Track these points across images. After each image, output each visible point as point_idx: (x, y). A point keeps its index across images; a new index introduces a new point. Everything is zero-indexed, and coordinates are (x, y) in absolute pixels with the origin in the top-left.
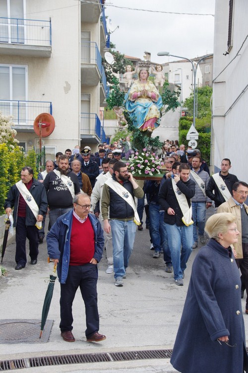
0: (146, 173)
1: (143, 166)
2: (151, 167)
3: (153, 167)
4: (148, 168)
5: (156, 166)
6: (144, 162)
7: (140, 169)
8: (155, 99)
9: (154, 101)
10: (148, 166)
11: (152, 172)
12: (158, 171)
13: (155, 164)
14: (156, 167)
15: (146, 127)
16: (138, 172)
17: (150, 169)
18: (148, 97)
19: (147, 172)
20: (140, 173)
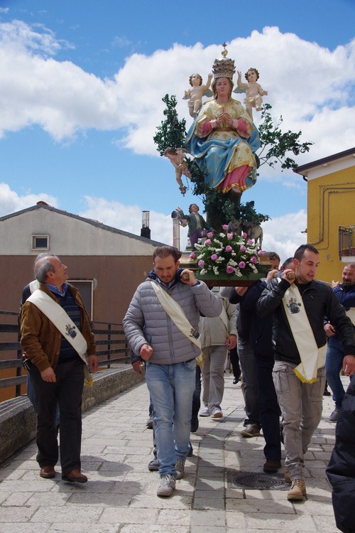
0: (229, 272)
1: (221, 259)
2: (237, 259)
3: (243, 260)
4: (232, 263)
5: (249, 256)
6: (224, 250)
7: (216, 265)
8: (245, 132)
9: (243, 135)
10: (234, 258)
11: (242, 270)
12: (254, 267)
13: (247, 254)
14: (248, 259)
15: (229, 186)
16: (212, 270)
17: (235, 264)
18: (231, 129)
19: (230, 269)
20: (217, 273)
